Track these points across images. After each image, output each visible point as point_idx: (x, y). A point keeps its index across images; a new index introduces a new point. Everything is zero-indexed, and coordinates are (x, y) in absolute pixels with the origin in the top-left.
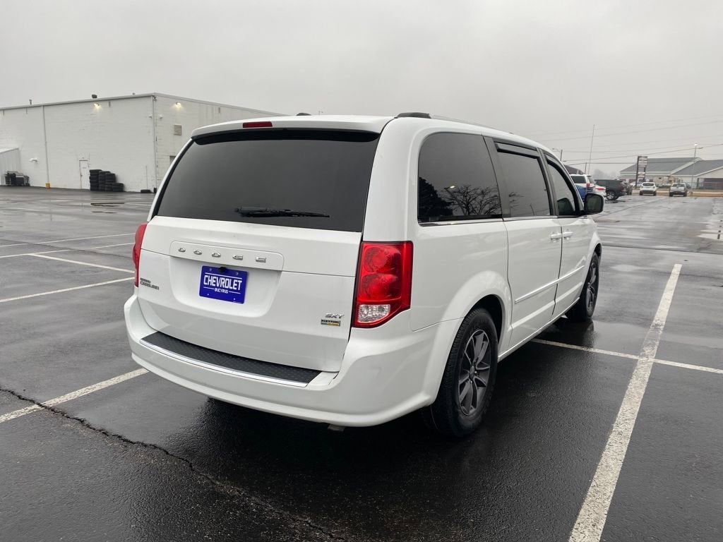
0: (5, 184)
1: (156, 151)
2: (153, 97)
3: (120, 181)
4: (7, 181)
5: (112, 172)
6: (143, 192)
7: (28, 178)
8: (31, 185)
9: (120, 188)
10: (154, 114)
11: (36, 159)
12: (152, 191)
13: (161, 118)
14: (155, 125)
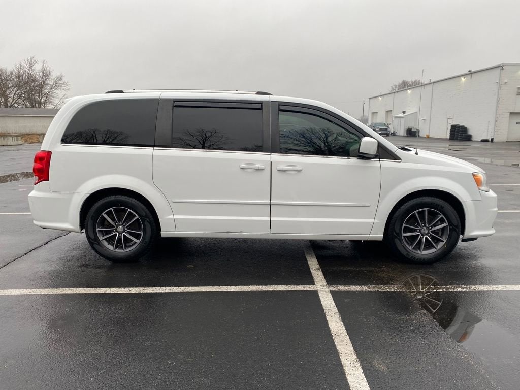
0: (406, 135)
1: (497, 109)
2: (501, 67)
3: (470, 133)
4: (407, 134)
5: (466, 126)
6: (482, 141)
7: (419, 131)
8: (420, 136)
9: (468, 138)
10: (500, 80)
11: (425, 118)
12: (490, 140)
13: (506, 83)
14: (500, 89)
